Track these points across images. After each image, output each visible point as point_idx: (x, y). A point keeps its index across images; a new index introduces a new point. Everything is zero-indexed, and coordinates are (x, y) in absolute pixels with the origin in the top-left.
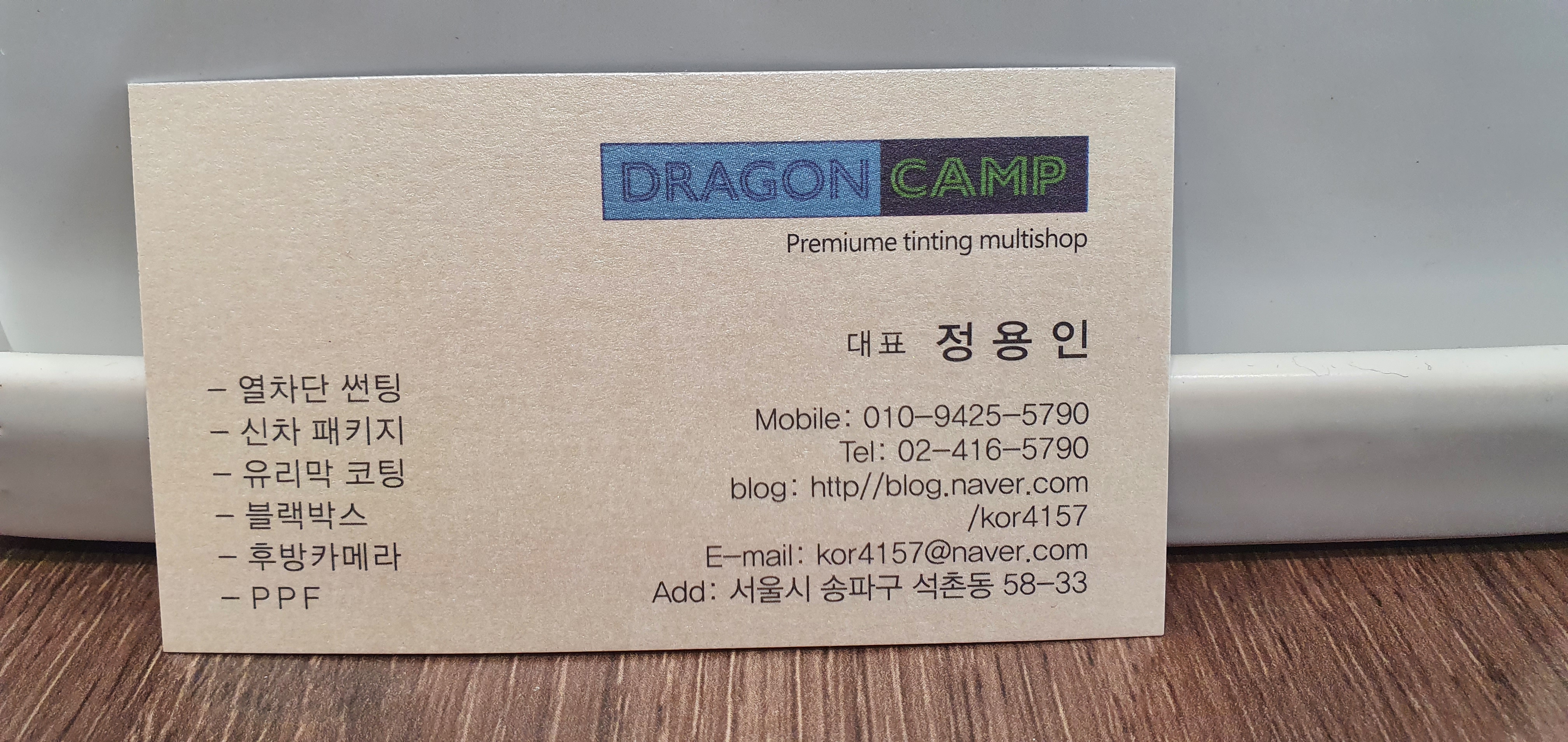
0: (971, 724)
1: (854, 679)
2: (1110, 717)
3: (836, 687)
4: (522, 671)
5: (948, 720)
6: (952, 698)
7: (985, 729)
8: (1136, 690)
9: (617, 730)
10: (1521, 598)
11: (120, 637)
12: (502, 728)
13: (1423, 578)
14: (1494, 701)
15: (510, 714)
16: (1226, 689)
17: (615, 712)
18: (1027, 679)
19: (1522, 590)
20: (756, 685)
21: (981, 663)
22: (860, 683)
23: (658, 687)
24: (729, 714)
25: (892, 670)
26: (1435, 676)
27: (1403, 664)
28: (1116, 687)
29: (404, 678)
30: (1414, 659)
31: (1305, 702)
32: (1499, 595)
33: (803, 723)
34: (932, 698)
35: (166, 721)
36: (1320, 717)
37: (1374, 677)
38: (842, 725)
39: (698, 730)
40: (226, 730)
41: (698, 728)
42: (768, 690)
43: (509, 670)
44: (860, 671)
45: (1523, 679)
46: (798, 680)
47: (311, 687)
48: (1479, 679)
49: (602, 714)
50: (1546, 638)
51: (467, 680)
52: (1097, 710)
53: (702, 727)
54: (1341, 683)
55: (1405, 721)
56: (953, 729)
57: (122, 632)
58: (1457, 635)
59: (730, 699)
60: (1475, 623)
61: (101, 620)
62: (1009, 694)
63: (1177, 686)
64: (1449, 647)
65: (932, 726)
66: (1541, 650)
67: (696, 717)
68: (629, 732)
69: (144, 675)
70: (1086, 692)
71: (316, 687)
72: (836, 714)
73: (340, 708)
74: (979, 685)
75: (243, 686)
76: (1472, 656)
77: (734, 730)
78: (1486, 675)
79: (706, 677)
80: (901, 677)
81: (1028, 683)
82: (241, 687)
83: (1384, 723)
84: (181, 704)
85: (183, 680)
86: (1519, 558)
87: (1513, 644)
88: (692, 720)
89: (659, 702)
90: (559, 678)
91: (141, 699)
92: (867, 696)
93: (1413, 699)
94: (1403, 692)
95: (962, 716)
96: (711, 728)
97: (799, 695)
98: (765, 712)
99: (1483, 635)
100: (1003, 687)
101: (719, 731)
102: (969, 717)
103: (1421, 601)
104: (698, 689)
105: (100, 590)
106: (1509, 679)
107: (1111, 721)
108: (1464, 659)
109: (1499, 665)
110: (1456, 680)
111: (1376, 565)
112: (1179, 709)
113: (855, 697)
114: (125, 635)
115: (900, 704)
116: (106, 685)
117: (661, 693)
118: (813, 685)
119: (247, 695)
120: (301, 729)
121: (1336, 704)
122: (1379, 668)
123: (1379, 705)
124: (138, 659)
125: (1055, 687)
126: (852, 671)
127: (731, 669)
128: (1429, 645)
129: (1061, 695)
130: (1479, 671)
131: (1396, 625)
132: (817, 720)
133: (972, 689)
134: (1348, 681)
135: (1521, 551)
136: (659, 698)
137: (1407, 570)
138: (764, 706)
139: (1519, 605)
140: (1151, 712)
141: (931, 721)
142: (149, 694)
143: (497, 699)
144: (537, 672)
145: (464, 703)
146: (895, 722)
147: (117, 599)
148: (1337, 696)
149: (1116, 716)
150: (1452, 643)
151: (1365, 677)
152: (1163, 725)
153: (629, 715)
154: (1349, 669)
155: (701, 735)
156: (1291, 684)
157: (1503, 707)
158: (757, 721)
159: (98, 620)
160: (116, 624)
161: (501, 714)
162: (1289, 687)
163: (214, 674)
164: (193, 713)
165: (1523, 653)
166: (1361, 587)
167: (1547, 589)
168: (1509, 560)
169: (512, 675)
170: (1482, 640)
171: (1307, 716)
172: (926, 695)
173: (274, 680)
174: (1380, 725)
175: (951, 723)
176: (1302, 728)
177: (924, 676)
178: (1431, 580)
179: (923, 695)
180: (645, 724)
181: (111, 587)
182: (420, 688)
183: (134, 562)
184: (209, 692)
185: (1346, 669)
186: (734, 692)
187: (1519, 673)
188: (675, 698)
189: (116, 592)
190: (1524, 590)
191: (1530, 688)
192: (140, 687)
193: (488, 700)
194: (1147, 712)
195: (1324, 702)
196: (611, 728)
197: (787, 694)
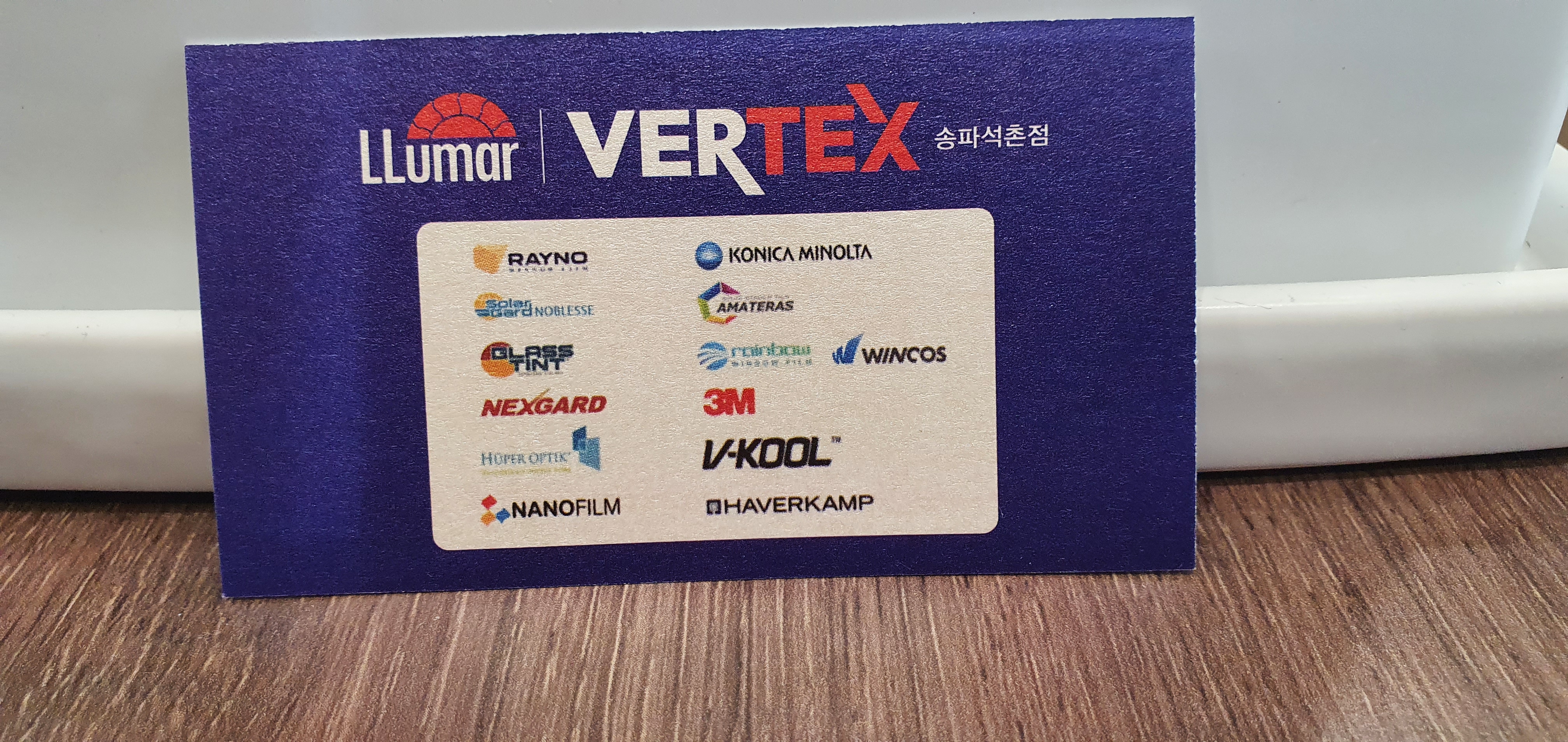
0: (846, 643)
1: (740, 603)
2: (980, 635)
3: (722, 612)
4: (424, 603)
5: (825, 639)
6: (831, 619)
7: (859, 647)
8: (1007, 610)
9: (509, 655)
10: (1384, 519)
11: (42, 580)
12: (400, 654)
13: (1297, 503)
14: (1345, 614)
15: (409, 642)
16: (1095, 609)
17: (510, 638)
18: (904, 600)
19: (1387, 511)
20: (646, 611)
21: (862, 587)
22: (745, 607)
23: (552, 615)
24: (618, 638)
25: (777, 595)
26: (1294, 593)
27: (1266, 583)
28: (988, 608)
29: (312, 611)
30: (1277, 577)
31: (1169, 620)
32: (1364, 517)
33: (687, 644)
34: (812, 619)
35: (81, 654)
36: (1181, 633)
37: (1237, 595)
38: (724, 646)
39: (586, 654)
40: (139, 662)
41: (587, 651)
42: (657, 615)
43: (412, 603)
44: (746, 596)
45: (1375, 594)
46: (687, 605)
47: (222, 620)
48: (1334, 595)
49: (496, 641)
50: (1402, 556)
51: (372, 611)
52: (968, 628)
53: (590, 650)
54: (1205, 601)
55: (1259, 634)
56: (829, 648)
57: (45, 574)
58: (1320, 555)
59: (619, 625)
60: (1338, 543)
61: (25, 564)
62: (885, 614)
63: (1047, 605)
64: (1310, 564)
65: (809, 645)
66: (1395, 566)
67: (586, 642)
68: (521, 656)
69: (63, 613)
70: (959, 612)
71: (228, 620)
72: (720, 636)
73: (249, 640)
74: (858, 607)
75: (159, 621)
76: (1331, 574)
77: (620, 652)
78: (1341, 591)
79: (599, 604)
80: (785, 601)
81: (905, 605)
82: (156, 622)
83: (1239, 637)
84: (97, 639)
85: (101, 617)
86: (1388, 482)
87: (1371, 562)
88: (582, 644)
89: (552, 628)
90: (458, 608)
91: (59, 635)
92: (750, 619)
93: (1270, 614)
94: (1262, 608)
95: (839, 635)
96: (599, 650)
97: (686, 619)
98: (652, 635)
99: (1344, 555)
100: (880, 608)
101: (606, 653)
102: (845, 637)
103: (1291, 524)
104: (591, 616)
105: (26, 537)
106: (1362, 594)
107: (980, 639)
108: (1323, 576)
109: (1355, 581)
110: (1312, 596)
111: (1253, 493)
112: (1047, 627)
113: (739, 620)
114: (47, 577)
115: (781, 626)
116: (25, 623)
117: (554, 620)
118: (700, 610)
119: (160, 629)
120: (211, 659)
121: (1197, 621)
122: (1243, 587)
123: (1238, 619)
124: (58, 599)
125: (930, 608)
126: (738, 597)
127: (624, 597)
128: (1293, 565)
129: (935, 616)
130: (1335, 587)
131: (1265, 547)
132: (700, 641)
133: (850, 610)
134: (1212, 601)
135: (1392, 476)
136: (552, 624)
137: (1282, 496)
138: (651, 629)
139: (1381, 526)
140: (1019, 630)
141: (808, 640)
142: (66, 631)
143: (398, 627)
144: (438, 604)
145: (367, 633)
146: (774, 642)
147: (42, 544)
148: (1200, 612)
149: (986, 634)
150: (1315, 563)
151: (1228, 596)
152: (1030, 642)
153: (522, 641)
154: (1215, 588)
155: (589, 657)
156: (1158, 604)
157: (1352, 619)
158: (643, 643)
159: (22, 564)
160: (39, 568)
161: (401, 641)
162: (1155, 606)
163: (131, 611)
164: (109, 646)
165: (1379, 570)
166: (1236, 513)
167: (1410, 511)
168: (1380, 485)
169: (415, 606)
170: (1343, 559)
171: (1169, 632)
172: (806, 617)
173: (188, 616)
174: (1237, 639)
175: (828, 642)
176: (1163, 642)
177: (806, 599)
178: (1303, 505)
179: (804, 616)
180: (537, 648)
181: (38, 533)
182: (326, 620)
183: (60, 509)
184: (125, 627)
185: (1212, 589)
186: (624, 618)
187: (1372, 588)
188: (567, 625)
189: (42, 537)
190: (1389, 512)
191: (1381, 602)
192: (59, 624)
193: (390, 630)
194: (1016, 631)
195: (1186, 620)
196: (504, 653)
197: (674, 618)
